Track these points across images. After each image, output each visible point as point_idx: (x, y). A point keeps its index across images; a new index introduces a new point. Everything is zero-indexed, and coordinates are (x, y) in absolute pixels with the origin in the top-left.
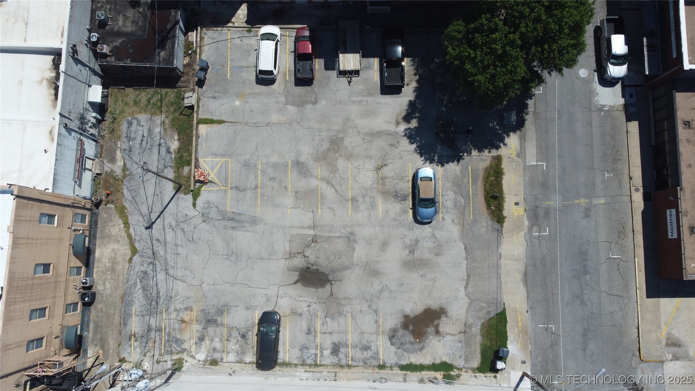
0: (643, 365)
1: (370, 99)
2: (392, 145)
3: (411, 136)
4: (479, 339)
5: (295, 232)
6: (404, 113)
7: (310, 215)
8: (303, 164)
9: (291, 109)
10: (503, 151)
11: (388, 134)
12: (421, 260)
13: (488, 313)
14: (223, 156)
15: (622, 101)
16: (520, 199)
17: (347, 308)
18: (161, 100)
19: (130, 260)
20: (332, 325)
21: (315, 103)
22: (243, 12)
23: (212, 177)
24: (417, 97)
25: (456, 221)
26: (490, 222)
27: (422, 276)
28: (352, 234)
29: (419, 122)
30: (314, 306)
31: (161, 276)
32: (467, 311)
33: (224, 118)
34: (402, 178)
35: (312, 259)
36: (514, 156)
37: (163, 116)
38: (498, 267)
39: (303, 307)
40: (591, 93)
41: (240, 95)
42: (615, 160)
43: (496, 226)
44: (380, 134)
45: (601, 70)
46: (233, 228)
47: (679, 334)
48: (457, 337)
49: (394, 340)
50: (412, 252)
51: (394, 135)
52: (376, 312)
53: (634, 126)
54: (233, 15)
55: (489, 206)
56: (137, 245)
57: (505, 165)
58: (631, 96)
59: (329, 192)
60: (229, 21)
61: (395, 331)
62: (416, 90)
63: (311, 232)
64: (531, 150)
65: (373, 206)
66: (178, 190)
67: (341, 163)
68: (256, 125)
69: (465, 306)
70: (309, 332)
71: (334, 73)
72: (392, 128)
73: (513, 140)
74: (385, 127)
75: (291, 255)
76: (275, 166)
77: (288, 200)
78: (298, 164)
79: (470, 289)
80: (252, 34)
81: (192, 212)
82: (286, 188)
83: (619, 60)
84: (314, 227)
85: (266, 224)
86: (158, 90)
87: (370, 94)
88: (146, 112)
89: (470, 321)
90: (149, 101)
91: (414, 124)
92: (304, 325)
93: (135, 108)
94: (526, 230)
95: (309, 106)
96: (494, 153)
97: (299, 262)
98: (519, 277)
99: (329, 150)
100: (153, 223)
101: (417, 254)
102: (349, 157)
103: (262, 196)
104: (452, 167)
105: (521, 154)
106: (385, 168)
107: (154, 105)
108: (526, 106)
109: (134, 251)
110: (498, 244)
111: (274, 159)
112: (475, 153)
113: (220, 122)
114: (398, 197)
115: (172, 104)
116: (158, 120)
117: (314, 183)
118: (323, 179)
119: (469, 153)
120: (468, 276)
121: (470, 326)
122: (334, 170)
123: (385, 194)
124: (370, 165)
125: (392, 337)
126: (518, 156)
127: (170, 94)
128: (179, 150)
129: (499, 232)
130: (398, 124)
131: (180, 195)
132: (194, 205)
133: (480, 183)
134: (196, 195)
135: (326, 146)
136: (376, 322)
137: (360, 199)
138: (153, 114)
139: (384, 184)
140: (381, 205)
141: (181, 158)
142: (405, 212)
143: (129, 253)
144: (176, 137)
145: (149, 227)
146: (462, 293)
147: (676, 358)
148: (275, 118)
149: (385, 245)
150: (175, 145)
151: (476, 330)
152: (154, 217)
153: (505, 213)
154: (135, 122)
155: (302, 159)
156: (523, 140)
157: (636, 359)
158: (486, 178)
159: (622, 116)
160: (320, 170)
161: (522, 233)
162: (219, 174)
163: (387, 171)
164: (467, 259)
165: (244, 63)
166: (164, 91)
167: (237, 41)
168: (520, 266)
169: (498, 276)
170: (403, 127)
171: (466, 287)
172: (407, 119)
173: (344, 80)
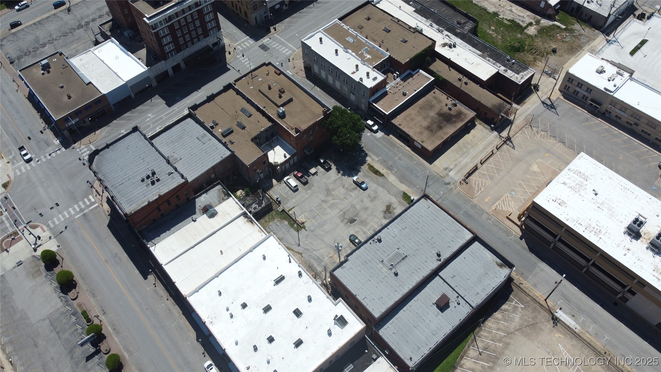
0: (445, 178)
1: (326, 175)
2: (341, 180)
3: (344, 175)
4: (405, 202)
5: (338, 215)
6: (337, 172)
7: (338, 209)
8: (324, 200)
9: (309, 191)
10: (368, 162)
11: (338, 179)
12: (374, 197)
13: (401, 195)
14: (302, 214)
15: (383, 133)
16: (382, 168)
17: (368, 221)
18: (272, 216)
19: (302, 257)
20: (368, 227)
21: (313, 186)
22: (274, 181)
23: (304, 220)
24: (336, 166)
25: (373, 183)
26: (381, 178)
27: (378, 200)
28: (352, 205)
29: (342, 171)
30: (360, 227)
31: (314, 252)
32: (396, 199)
33: (294, 206)
34: (351, 185)
35: (348, 218)
36: (372, 161)
37: (276, 219)
38: (393, 185)
39: (357, 229)
40: (375, 137)
41: (292, 198)
42: (395, 145)
43: (383, 177)
44: (336, 180)
45: (372, 131)
46: (321, 227)
47: (445, 166)
48: (400, 206)
49: (386, 218)
50: (370, 197)
51: (340, 178)
52: (376, 216)
53: (391, 136)
54: (273, 183)
55: (377, 174)
56: (300, 252)
57: (372, 164)
58: (384, 131)
59: (337, 201)
60: (273, 185)
61: (384, 216)
62: (335, 165)
63: (342, 213)
64: (374, 157)
65: (351, 195)
66: (298, 231)
67: (333, 193)
68: (304, 201)
69: (394, 198)
70: (364, 233)
71: (311, 176)
72: (338, 177)
73: (368, 159)
74: (335, 178)
75: (342, 221)
76: (318, 206)
77: (329, 210)
78: (323, 201)
79: (391, 194)
80: (282, 183)
81: (307, 233)
82: (326, 208)
83: (373, 125)
84: (341, 211)
85: (329, 220)
86: (269, 214)
87: (325, 174)
88: (271, 222)
89: (399, 200)
90: (269, 218)
91: (342, 172)
92: (362, 233)
93: (267, 223)
94: (391, 173)
95: (313, 188)
96: (367, 164)
97: (346, 221)
98: (400, 183)
99: (327, 193)
100: (299, 244)
101: (372, 197)
102: (334, 190)
103: (321, 214)
104: (360, 174)
105: (373, 159)
106: (345, 186)
107: (271, 218)
108: (364, 150)
109: (301, 254)
110: (388, 180)
111: (316, 205)
112: (362, 167)
113: (294, 207)
114: (354, 189)
115: (276, 215)
116: (276, 221)
117: (331, 202)
118: (333, 199)
119: (361, 168)
120: (388, 192)
121: (400, 201)
122: (333, 196)
123: (351, 191)
124: (341, 188)
125: (385, 218)
126: (372, 160)
127: (273, 213)
128: (289, 223)
129: (385, 178)
130: (338, 175)
131: (300, 232)
132: (306, 230)
133: (370, 172)
134: (304, 228)
135: (326, 192)
136: (378, 218)
137: (346, 196)
138: (273, 220)
139: (348, 189)
140: (352, 194)
141: (291, 224)
142: (359, 191)
143: (300, 256)
144: (285, 221)
145: (299, 245)
146: (391, 196)
147: (450, 171)
148: (307, 196)
149: (362, 201)
150: (286, 223)
151: (402, 201)
152: (298, 242)
153: (382, 173)
154: (270, 226)
155: (323, 199)
156: (370, 157)
157: (442, 178)
158: (370, 170)
159: (386, 136)
160: (330, 198)
161: (391, 174)
162: (305, 219)
163: (346, 186)
164: (384, 189)
165: (286, 191)
166: (271, 213)
167: (280, 188)
168: (397, 181)
169: (395, 186)
170: (340, 175)
171: (390, 194)
172: (339, 172)
173: (315, 176)
